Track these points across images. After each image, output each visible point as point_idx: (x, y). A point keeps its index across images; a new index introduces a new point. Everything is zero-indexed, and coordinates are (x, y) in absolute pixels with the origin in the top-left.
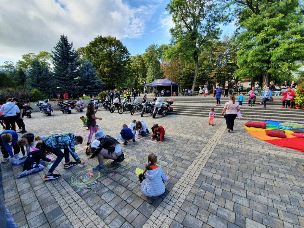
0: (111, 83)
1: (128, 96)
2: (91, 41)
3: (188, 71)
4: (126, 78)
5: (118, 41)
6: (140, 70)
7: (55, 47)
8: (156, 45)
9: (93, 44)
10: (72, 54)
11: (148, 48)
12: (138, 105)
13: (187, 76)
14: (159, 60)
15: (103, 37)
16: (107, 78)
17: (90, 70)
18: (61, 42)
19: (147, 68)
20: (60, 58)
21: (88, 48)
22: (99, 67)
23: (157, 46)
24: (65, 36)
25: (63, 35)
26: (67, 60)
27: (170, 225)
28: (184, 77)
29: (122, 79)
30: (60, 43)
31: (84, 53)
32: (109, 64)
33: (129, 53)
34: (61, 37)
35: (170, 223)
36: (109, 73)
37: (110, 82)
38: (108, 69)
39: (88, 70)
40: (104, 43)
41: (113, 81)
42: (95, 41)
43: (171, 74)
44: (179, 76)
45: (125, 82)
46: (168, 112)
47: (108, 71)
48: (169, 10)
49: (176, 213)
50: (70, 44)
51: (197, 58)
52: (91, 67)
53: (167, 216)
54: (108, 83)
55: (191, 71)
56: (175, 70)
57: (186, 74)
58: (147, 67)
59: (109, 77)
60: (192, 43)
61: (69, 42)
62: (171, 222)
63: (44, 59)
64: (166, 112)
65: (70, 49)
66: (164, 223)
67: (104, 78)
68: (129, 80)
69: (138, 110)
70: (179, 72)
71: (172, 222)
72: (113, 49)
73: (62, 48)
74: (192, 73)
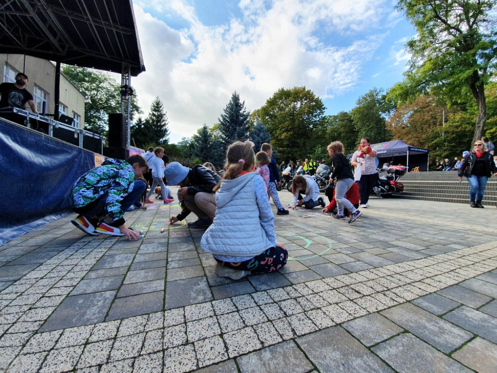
0: (290, 155)
1: (311, 168)
2: (269, 99)
3: (457, 127)
4: (314, 146)
5: (308, 92)
6: (344, 137)
7: (225, 109)
8: (378, 90)
9: (272, 103)
10: (242, 117)
11: (361, 98)
12: (322, 176)
13: (454, 138)
14: (385, 117)
15: (285, 89)
16: (285, 148)
17: (262, 134)
18: (232, 102)
19: (358, 132)
20: (228, 122)
21: (264, 109)
22: (276, 133)
23: (380, 91)
24: (237, 94)
25: (235, 94)
26: (235, 123)
27: (199, 368)
28: (445, 141)
29: (308, 148)
30: (230, 104)
31: (259, 117)
32: (290, 127)
33: (323, 107)
34: (233, 95)
35: (208, 363)
36: (289, 140)
37: (289, 153)
38: (287, 133)
39: (258, 135)
40: (286, 98)
41: (293, 152)
42: (275, 97)
43: (410, 136)
44: (433, 140)
45: (312, 153)
46: (388, 191)
47: (287, 136)
48: (402, 8)
49: (262, 343)
50: (242, 103)
51: (482, 89)
52: (263, 131)
53: (221, 335)
54: (285, 156)
55: (466, 128)
56: (422, 129)
57: (453, 134)
58: (357, 130)
59: (288, 146)
60: (465, 57)
61: (241, 102)
62: (217, 361)
63: (217, 132)
64: (382, 191)
65: (240, 110)
66: (188, 347)
67: (281, 148)
68: (320, 149)
69: (322, 185)
70: (433, 131)
71: (218, 363)
72: (298, 105)
73: (232, 110)
74: (468, 131)
